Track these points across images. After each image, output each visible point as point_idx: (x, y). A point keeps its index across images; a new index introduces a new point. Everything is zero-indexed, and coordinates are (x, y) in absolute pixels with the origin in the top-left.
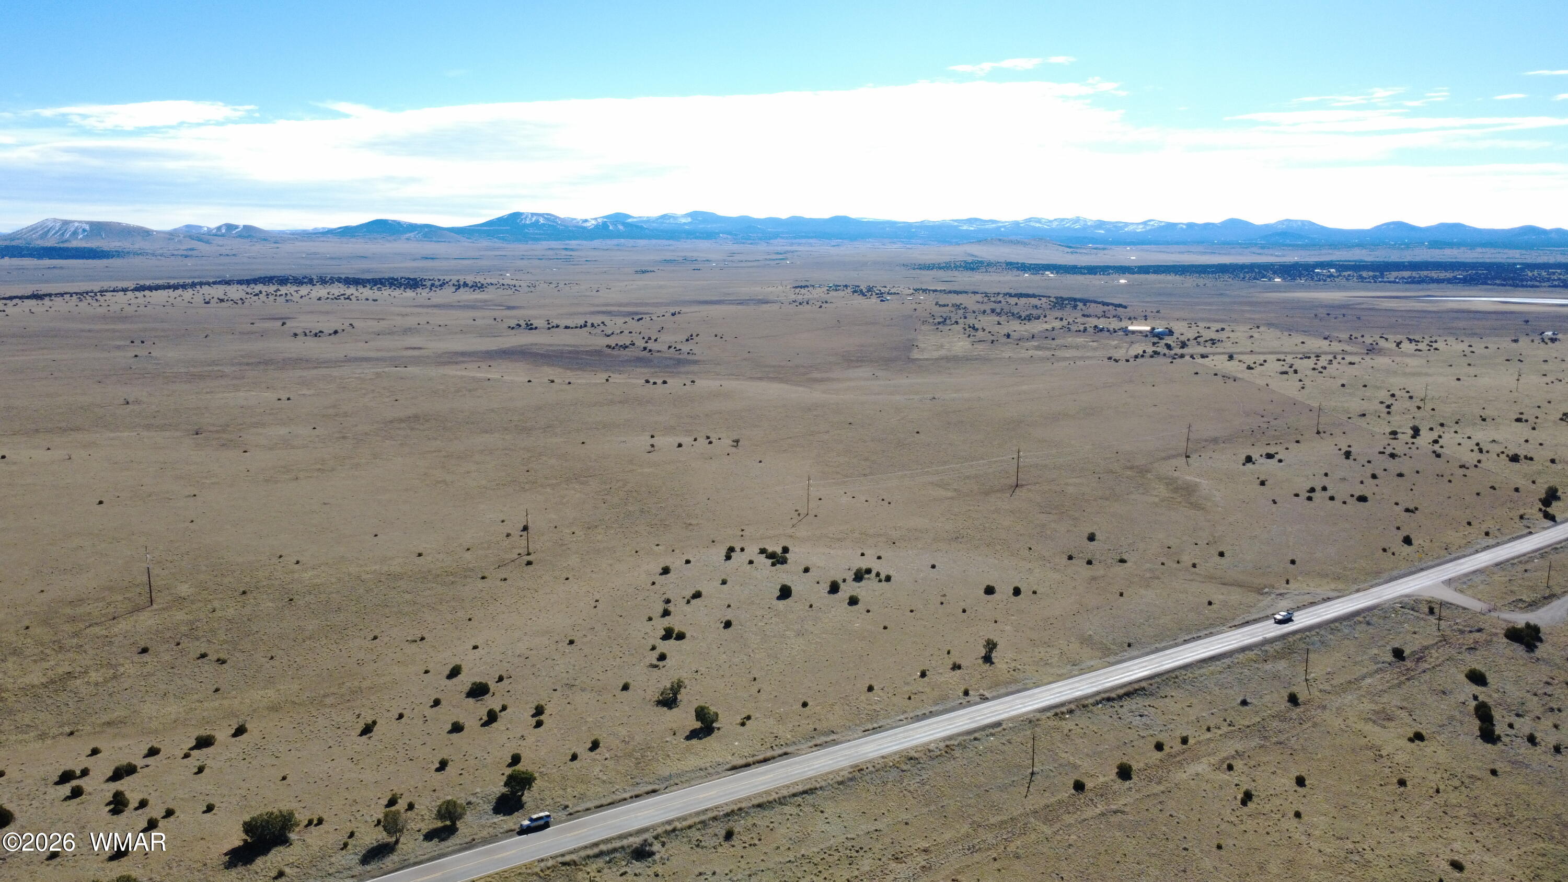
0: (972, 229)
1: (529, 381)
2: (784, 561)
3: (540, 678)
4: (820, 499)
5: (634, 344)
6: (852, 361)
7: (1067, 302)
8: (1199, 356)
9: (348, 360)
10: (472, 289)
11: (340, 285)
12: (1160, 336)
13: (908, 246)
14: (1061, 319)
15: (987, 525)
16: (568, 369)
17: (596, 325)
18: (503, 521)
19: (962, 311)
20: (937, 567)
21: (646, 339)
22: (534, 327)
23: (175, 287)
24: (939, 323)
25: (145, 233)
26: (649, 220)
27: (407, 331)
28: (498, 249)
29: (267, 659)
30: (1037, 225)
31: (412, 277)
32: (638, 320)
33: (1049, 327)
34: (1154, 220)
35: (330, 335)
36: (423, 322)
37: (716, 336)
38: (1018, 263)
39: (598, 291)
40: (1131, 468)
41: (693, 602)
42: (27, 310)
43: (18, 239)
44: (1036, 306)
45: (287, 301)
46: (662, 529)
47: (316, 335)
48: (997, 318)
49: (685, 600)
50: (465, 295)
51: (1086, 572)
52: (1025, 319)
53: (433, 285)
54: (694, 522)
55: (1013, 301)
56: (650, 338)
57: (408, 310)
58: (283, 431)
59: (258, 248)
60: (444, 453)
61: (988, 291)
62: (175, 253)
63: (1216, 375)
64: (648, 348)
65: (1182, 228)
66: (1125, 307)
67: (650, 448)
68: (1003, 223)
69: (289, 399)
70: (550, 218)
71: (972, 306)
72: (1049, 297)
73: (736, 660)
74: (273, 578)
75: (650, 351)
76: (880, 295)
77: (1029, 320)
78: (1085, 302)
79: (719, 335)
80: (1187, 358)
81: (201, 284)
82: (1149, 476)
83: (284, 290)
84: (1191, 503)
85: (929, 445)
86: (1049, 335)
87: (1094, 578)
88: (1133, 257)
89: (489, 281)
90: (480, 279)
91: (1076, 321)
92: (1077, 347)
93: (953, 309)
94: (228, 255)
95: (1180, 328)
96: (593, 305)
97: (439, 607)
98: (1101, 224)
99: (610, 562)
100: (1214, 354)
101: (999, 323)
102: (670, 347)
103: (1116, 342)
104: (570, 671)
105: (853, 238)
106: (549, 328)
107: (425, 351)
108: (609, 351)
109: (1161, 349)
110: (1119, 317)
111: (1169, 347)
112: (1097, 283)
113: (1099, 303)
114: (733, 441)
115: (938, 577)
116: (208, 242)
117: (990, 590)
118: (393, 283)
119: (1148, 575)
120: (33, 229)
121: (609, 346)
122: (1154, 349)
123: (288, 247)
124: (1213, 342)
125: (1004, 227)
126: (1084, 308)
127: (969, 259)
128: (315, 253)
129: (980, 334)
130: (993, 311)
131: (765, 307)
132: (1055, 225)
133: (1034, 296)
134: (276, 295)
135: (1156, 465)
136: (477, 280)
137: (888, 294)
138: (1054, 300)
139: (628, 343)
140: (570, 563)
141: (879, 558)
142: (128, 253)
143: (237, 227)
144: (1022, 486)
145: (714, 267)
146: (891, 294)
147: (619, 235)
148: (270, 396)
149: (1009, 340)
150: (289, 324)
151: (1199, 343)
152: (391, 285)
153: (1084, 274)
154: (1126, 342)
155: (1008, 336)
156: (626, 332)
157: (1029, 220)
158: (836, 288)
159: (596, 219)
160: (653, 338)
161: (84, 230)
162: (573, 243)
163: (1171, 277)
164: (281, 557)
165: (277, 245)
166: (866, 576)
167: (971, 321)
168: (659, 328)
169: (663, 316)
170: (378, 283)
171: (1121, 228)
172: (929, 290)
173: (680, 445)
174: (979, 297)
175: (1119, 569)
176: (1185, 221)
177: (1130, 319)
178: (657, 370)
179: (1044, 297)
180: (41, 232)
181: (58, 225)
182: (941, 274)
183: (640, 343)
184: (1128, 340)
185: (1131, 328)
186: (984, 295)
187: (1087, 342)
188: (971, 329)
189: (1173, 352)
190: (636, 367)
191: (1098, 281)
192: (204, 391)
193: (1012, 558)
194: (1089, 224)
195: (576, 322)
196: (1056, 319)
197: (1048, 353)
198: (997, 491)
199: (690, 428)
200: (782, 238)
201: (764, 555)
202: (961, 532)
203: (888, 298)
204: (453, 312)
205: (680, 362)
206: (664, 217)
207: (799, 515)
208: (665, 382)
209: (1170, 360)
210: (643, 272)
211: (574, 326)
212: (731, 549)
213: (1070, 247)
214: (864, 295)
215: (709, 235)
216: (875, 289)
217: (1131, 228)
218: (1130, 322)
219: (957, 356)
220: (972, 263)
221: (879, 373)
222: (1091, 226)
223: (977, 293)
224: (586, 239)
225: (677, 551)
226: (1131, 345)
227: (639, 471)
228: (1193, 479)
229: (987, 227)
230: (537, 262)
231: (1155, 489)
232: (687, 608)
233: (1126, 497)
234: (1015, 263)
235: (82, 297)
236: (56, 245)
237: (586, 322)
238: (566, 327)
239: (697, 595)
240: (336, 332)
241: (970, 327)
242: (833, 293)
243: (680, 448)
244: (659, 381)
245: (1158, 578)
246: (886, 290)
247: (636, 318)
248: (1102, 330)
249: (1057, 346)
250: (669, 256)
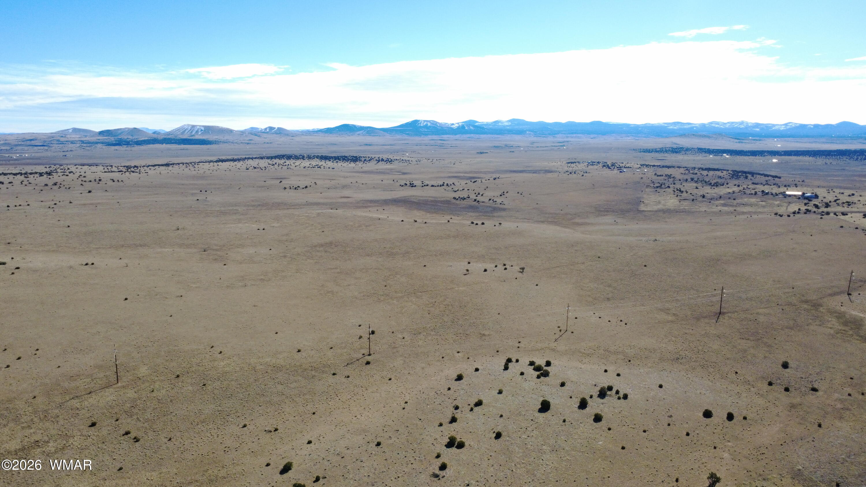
0: (676, 128)
1: (402, 221)
2: (546, 374)
3: (347, 480)
4: (576, 318)
5: (469, 197)
6: (601, 211)
7: (740, 174)
8: (841, 214)
9: (308, 204)
10: (386, 162)
11: (317, 160)
12: (809, 199)
13: (636, 138)
14: (739, 186)
15: (700, 348)
16: (429, 212)
17: (449, 185)
18: (360, 326)
19: (672, 179)
20: (664, 387)
21: (477, 194)
22: (414, 185)
23: (234, 160)
24: (657, 187)
25: (230, 132)
26: (487, 124)
27: (344, 187)
28: (405, 140)
29: (166, 440)
30: (717, 126)
31: (355, 156)
32: (474, 182)
33: (730, 191)
34: (792, 123)
35: (303, 188)
36: (354, 182)
37: (518, 193)
38: (705, 149)
39: (454, 164)
40: (806, 302)
41: (476, 409)
42: (158, 172)
43: (171, 135)
44: (720, 177)
45: (288, 168)
46: (464, 338)
47: (296, 188)
48: (695, 185)
49: (470, 407)
50: (382, 166)
51: (784, 397)
52: (714, 185)
53: (365, 160)
54: (487, 333)
55: (705, 173)
56: (479, 194)
57: (349, 174)
58: (252, 251)
59: (283, 139)
60: (338, 270)
61: (687, 166)
62: (243, 142)
63: (857, 228)
64: (477, 200)
65: (811, 128)
66: (780, 178)
67: (466, 272)
68: (695, 124)
69: (264, 229)
70: (434, 123)
71: (678, 176)
72: (728, 170)
73: (501, 475)
74: (201, 365)
75: (478, 202)
76: (620, 168)
77: (717, 186)
78: (753, 174)
79: (520, 192)
80: (832, 215)
81: (249, 158)
82: (821, 309)
83: (288, 162)
84: (861, 336)
85: (653, 276)
86: (732, 196)
87: (793, 406)
88: (779, 145)
89: (395, 158)
90: (391, 157)
91: (749, 187)
92: (751, 205)
93: (666, 178)
94: (268, 143)
95: (821, 193)
96: (450, 172)
97: (297, 399)
98: (757, 125)
99: (423, 365)
100: (852, 212)
101: (697, 188)
102: (490, 200)
103: (778, 202)
104: (371, 475)
105: (604, 133)
106: (423, 186)
107: (352, 199)
108: (454, 201)
109: (811, 208)
110: (777, 185)
111: (816, 206)
112: (758, 161)
113: (762, 175)
114: (521, 269)
115: (665, 397)
116: (259, 136)
117: (708, 414)
118: (345, 159)
119: (839, 406)
120: (178, 130)
121: (455, 198)
122: (806, 207)
123: (297, 139)
124: (849, 204)
125: (696, 127)
126: (752, 178)
127: (675, 146)
128: (312, 142)
129: (684, 194)
130: (692, 179)
131: (550, 175)
132: (727, 126)
133: (718, 170)
134: (283, 165)
135: (825, 300)
136: (389, 158)
137: (625, 167)
138: (731, 172)
139: (466, 196)
140: (395, 364)
141: (618, 375)
142: (220, 142)
143: (274, 128)
144: (724, 313)
145: (521, 150)
146: (627, 167)
147: (470, 132)
148: (255, 226)
149: (704, 199)
150: (284, 182)
151: (838, 204)
152: (344, 159)
153: (749, 156)
154: (785, 202)
155: (704, 197)
156: (466, 189)
157: (711, 123)
158: (593, 163)
159: (458, 123)
160: (481, 194)
161: (202, 130)
162: (445, 137)
163: (807, 158)
164: (212, 347)
165: (293, 138)
166: (609, 393)
167: (678, 186)
168: (485, 187)
169: (489, 180)
170: (337, 159)
171: (770, 128)
172: (650, 166)
173: (485, 270)
174: (682, 170)
175: (811, 397)
176: (813, 123)
177: (785, 186)
178: (481, 214)
179: (724, 170)
180: (181, 131)
181: (190, 127)
182: (657, 155)
183: (473, 197)
184: (786, 201)
185: (788, 193)
186: (685, 169)
187: (758, 202)
188: (678, 191)
189: (820, 210)
190: (468, 212)
191: (758, 160)
192: (222, 223)
193: (723, 380)
194: (749, 125)
195: (438, 183)
196: (735, 185)
197: (731, 209)
198: (705, 317)
199: (494, 257)
200: (562, 133)
201: (533, 367)
202: (680, 353)
203: (625, 170)
204: (372, 175)
205: (495, 209)
206: (496, 122)
207: (560, 331)
208: (483, 224)
209: (819, 216)
210: (481, 153)
211: (436, 185)
212: (509, 360)
213: (738, 139)
214: (609, 168)
215: (520, 132)
216: (616, 164)
217: (777, 127)
218: (785, 188)
219: (670, 209)
220: (676, 149)
221: (619, 220)
222: (751, 126)
223: (681, 167)
224: (452, 134)
225: (471, 359)
226: (789, 205)
227: (456, 289)
228: (857, 314)
229: (685, 127)
230: (424, 147)
231: (828, 321)
232: (470, 415)
233: (806, 327)
234: (703, 149)
235: (188, 165)
236: (188, 138)
237: (444, 183)
238: (432, 186)
239: (479, 403)
240: (306, 187)
241: (677, 190)
242: (590, 167)
243: (485, 272)
244: (480, 223)
245: (848, 409)
246: (623, 165)
247: (473, 181)
248: (767, 194)
249: (737, 204)
250: (497, 144)
